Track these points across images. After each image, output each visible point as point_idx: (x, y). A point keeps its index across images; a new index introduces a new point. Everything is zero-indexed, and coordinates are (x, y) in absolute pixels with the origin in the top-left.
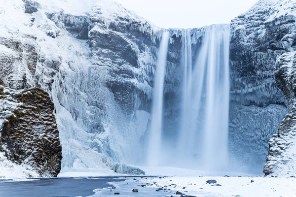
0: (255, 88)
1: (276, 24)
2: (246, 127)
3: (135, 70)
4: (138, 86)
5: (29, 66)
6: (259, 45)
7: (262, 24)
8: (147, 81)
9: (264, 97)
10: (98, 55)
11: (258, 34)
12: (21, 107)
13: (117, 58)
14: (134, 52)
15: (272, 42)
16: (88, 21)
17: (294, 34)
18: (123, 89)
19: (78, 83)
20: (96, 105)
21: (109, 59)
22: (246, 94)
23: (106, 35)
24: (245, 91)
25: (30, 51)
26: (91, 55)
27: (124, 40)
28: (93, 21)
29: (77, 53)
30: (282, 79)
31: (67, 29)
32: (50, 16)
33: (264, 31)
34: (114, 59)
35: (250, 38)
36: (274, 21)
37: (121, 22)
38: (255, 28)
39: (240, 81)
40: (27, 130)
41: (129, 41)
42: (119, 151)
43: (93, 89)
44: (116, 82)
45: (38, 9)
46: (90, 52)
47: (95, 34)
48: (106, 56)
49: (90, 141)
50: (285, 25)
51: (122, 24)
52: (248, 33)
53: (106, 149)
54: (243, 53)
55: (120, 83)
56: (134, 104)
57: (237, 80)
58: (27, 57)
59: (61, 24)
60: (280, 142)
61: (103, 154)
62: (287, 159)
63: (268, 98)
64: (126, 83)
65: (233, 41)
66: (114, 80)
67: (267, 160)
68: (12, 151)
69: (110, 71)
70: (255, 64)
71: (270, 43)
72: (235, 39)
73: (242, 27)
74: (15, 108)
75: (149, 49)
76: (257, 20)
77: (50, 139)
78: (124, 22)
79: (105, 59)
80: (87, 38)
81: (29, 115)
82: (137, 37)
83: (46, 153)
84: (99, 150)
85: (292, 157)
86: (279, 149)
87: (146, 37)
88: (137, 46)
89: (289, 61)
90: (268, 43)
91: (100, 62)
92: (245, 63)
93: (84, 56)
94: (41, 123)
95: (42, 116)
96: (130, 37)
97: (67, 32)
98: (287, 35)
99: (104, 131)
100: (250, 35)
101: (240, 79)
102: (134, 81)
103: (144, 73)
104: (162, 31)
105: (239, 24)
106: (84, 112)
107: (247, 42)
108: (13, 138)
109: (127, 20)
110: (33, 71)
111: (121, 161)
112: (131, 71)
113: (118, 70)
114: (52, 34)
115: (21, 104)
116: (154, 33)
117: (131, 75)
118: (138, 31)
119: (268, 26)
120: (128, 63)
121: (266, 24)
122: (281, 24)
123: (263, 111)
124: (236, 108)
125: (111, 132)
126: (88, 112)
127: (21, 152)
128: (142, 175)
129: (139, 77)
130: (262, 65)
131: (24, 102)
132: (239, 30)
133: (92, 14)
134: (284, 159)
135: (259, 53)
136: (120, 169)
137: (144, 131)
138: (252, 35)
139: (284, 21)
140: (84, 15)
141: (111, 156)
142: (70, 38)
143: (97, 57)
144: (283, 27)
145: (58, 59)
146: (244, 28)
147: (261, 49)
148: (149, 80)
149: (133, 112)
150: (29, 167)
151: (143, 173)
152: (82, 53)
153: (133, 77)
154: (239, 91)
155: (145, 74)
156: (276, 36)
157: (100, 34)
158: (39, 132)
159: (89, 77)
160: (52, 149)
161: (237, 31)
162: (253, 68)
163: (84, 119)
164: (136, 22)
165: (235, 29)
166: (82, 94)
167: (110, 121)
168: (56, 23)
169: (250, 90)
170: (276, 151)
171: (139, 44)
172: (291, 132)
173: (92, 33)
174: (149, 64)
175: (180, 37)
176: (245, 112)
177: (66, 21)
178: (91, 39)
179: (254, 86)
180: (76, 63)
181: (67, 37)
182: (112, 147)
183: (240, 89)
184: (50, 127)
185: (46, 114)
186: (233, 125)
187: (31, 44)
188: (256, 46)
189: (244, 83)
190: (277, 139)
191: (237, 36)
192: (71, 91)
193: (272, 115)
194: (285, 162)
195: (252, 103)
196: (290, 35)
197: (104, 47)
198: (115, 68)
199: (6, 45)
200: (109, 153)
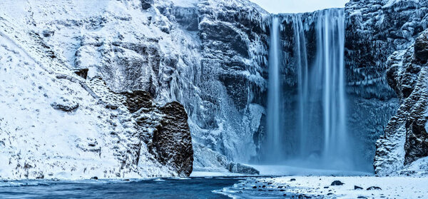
0: (375, 80)
1: (396, 9)
2: (367, 123)
3: (247, 62)
4: (250, 79)
5: (153, 69)
6: (378, 33)
7: (380, 8)
8: (259, 72)
9: (385, 90)
10: (209, 47)
11: (375, 21)
12: (165, 117)
13: (228, 49)
14: (244, 43)
15: (392, 30)
16: (197, 12)
17: (414, 22)
18: (235, 82)
19: (192, 77)
20: (209, 99)
21: (220, 51)
22: (366, 86)
23: (215, 26)
24: (364, 83)
25: (153, 54)
26: (202, 48)
27: (233, 31)
28: (202, 13)
29: (189, 46)
30: (392, 78)
31: (178, 22)
32: (162, 10)
33: (383, 17)
34: (225, 50)
35: (367, 25)
36: (393, 6)
37: (229, 11)
38: (373, 14)
39: (359, 71)
40: (169, 137)
41: (238, 31)
42: (232, 148)
43: (206, 83)
44: (228, 75)
45: (152, 5)
46: (201, 44)
47: (204, 26)
48: (217, 48)
49: (204, 137)
50: (405, 12)
51: (229, 13)
52: (365, 19)
53: (220, 146)
54: (360, 42)
55: (232, 75)
56: (247, 98)
57: (355, 70)
58: (151, 60)
59: (172, 17)
60: (387, 144)
61: (218, 153)
62: (393, 159)
63: (389, 91)
64: (238, 76)
65: (348, 28)
66: (226, 73)
67: (375, 160)
68: (159, 154)
69: (222, 64)
70: (374, 54)
71: (389, 31)
72: (351, 26)
73: (357, 12)
74: (161, 118)
75: (259, 38)
76: (374, 4)
77: (185, 144)
78: (232, 11)
79: (216, 51)
80: (197, 29)
81: (171, 124)
82: (245, 26)
83: (183, 156)
84: (213, 147)
85: (396, 157)
86: (385, 150)
87: (255, 25)
88: (247, 36)
89: (400, 60)
90: (387, 31)
91: (211, 55)
92: (363, 52)
93: (195, 49)
94: (179, 131)
95: (180, 124)
96: (239, 27)
97: (178, 25)
98: (407, 23)
99: (218, 127)
100: (367, 22)
101: (359, 70)
102: (246, 73)
103: (256, 64)
104: (272, 18)
105: (354, 9)
106: (198, 107)
107: (365, 29)
108: (161, 144)
109: (234, 9)
110: (156, 72)
111: (234, 159)
112: (243, 63)
113: (229, 62)
114: (167, 29)
115: (165, 115)
116: (264, 20)
117: (243, 67)
118: (247, 20)
119: (387, 12)
120: (239, 54)
121: (384, 9)
122: (400, 11)
123: (385, 105)
124: (356, 102)
125: (225, 127)
126: (202, 107)
127: (165, 155)
128: (257, 175)
129: (251, 69)
130: (382, 56)
131: (167, 113)
132: (355, 16)
133: (200, 5)
134: (390, 159)
135: (378, 41)
136: (235, 168)
137: (258, 127)
138: (369, 21)
139: (404, 8)
140: (192, 6)
141: (224, 154)
142: (181, 31)
143: (208, 50)
144: (402, 13)
145: (175, 58)
146: (360, 13)
147: (380, 38)
148: (261, 71)
149: (247, 106)
150: (171, 168)
151: (258, 172)
152: (194, 46)
153: (245, 69)
154: (358, 83)
155: (257, 66)
156: (395, 23)
157: (209, 26)
158: (178, 139)
159: (202, 70)
160: (187, 153)
161: (352, 17)
162: (372, 58)
163: (199, 114)
164: (243, 10)
165: (351, 15)
166: (196, 88)
167: (223, 117)
168: (168, 17)
169: (370, 82)
170: (383, 151)
171: (248, 32)
172: (396, 134)
173: (202, 26)
174: (260, 54)
175: (291, 23)
176: (365, 106)
177: (176, 13)
178: (202, 32)
179: (374, 78)
180: (189, 58)
181: (179, 29)
182: (226, 144)
183: (359, 81)
184: (185, 134)
185: (182, 123)
186: (353, 120)
187: (154, 47)
188: (374, 34)
189: (363, 74)
190: (384, 140)
191: (353, 22)
192: (186, 86)
193: (394, 110)
194: (390, 162)
195: (372, 96)
196: (410, 24)
197: (214, 39)
198: (226, 60)
199: (136, 51)
200: (223, 150)
